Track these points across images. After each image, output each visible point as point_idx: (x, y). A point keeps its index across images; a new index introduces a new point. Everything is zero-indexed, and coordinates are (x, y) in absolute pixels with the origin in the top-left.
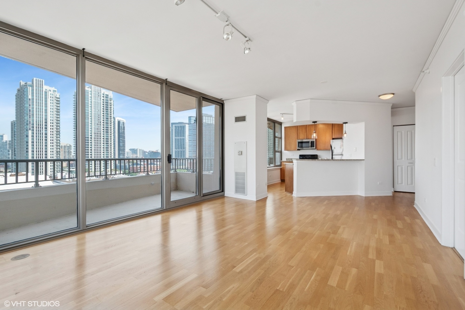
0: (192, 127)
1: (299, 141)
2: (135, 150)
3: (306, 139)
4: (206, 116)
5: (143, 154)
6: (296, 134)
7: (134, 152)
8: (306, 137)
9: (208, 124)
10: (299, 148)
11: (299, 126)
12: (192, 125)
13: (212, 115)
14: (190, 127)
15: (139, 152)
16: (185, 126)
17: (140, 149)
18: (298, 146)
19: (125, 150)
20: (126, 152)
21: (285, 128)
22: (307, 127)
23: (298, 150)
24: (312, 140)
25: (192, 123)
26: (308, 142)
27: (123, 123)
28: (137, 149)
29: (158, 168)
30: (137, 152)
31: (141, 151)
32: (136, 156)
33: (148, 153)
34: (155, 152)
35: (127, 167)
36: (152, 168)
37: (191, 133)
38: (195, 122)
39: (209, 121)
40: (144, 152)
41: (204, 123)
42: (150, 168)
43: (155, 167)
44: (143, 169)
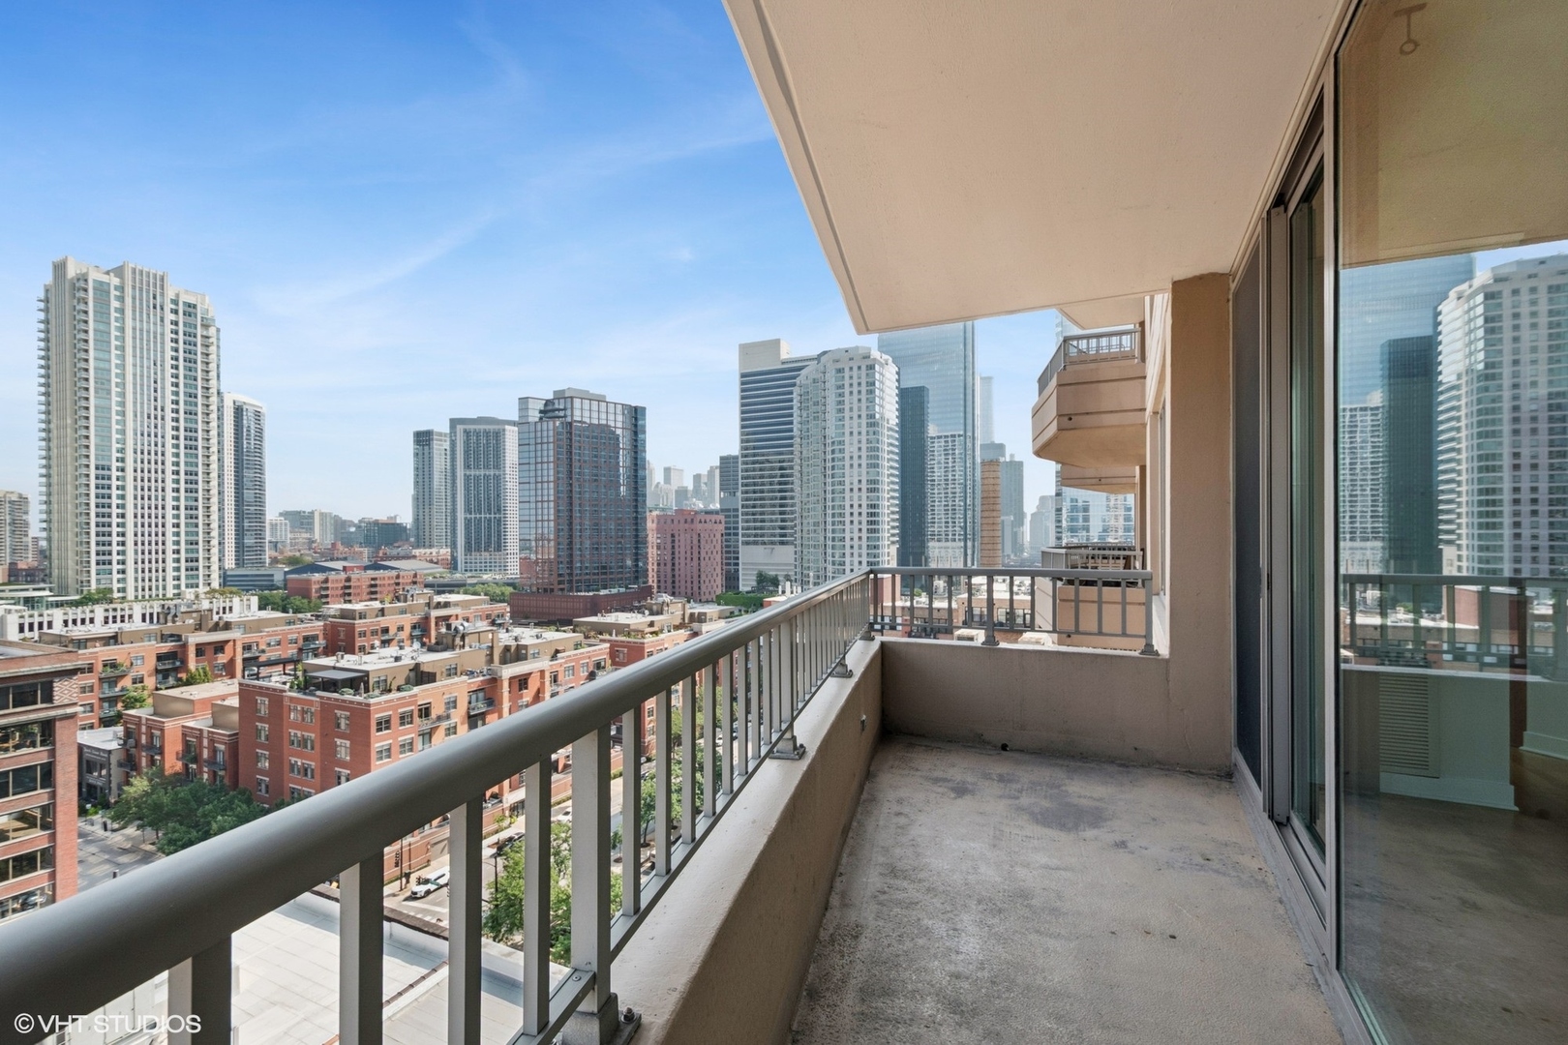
0: (532, 435)
2: (304, 517)
4: (582, 399)
5: (336, 529)
7: (302, 524)
9: (591, 424)
12: (532, 428)
13: (604, 396)
14: (525, 436)
15: (321, 525)
16: (504, 430)
17: (323, 510)
19: (264, 514)
20: (266, 525)
25: (530, 420)
27: (257, 414)
28: (312, 513)
29: (401, 580)
30: (312, 523)
31: (328, 519)
32: (309, 539)
33: (358, 527)
34: (387, 524)
35: (272, 581)
36: (378, 582)
37: (526, 455)
38: (541, 418)
39: (595, 415)
40: (340, 525)
41: (576, 421)
42: (368, 583)
43: (389, 578)
44: (342, 585)
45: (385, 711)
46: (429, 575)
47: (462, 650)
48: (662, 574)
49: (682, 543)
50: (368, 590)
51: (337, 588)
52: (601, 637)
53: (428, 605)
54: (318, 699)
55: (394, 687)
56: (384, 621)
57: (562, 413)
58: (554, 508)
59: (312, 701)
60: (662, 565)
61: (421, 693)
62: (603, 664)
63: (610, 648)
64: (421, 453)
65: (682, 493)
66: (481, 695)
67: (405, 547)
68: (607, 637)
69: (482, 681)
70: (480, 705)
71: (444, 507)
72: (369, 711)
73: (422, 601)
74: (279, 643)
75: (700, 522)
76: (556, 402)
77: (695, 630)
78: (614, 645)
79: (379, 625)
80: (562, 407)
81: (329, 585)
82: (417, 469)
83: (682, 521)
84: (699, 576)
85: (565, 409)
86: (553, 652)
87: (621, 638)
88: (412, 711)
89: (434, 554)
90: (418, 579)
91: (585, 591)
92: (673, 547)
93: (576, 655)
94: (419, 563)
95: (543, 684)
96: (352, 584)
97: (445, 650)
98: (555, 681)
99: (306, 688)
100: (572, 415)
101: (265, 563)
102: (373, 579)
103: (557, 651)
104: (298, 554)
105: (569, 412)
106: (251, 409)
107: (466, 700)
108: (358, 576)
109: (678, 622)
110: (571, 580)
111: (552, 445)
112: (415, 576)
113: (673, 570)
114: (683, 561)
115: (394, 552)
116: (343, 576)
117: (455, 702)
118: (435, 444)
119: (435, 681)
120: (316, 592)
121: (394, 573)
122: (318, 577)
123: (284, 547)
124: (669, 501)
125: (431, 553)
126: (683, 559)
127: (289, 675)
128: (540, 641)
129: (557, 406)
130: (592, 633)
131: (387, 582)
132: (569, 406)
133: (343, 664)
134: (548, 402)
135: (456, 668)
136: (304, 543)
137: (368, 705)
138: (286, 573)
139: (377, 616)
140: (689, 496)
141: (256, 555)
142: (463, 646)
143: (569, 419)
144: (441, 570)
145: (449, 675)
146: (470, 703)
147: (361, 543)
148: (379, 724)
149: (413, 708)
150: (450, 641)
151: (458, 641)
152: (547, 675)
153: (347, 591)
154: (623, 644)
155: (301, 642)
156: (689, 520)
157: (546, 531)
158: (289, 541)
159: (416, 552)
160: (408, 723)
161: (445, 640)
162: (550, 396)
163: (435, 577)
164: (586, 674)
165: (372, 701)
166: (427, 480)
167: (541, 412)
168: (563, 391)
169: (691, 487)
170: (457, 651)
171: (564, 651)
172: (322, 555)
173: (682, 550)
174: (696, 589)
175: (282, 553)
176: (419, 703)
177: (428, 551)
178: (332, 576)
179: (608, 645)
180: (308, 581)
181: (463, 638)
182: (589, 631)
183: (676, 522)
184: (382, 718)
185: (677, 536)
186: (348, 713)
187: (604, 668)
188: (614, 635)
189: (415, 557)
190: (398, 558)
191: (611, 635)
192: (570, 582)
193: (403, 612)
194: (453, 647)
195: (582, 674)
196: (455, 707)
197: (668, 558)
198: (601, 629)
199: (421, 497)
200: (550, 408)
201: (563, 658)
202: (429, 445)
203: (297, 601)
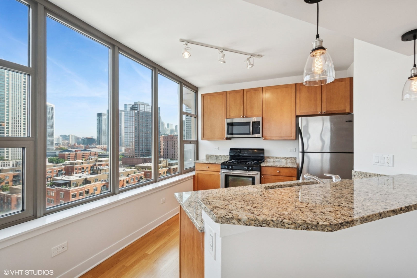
0: (128, 114)
1: (229, 121)
2: (67, 137)
3: (243, 117)
4: (142, 105)
5: (76, 140)
6: (224, 108)
7: (66, 138)
8: (242, 113)
9: (144, 112)
10: (229, 136)
11: (229, 91)
12: (128, 112)
13: (148, 104)
14: (127, 114)
15: (72, 139)
16: (122, 113)
17: (73, 135)
18: (228, 130)
19: (53, 136)
20: (54, 139)
21: (203, 96)
22: (245, 92)
23: (228, 139)
24: (255, 119)
25: (128, 110)
26: (248, 123)
27: (52, 108)
28: (69, 135)
29: (91, 154)
30: (69, 138)
31: (74, 137)
32: (68, 143)
33: (82, 139)
34: (90, 139)
35: (55, 154)
36: (85, 155)
37: (127, 120)
38: (131, 110)
39: (146, 109)
40: (77, 139)
41: (140, 111)
42: (82, 155)
43: (88, 153)
44: (74, 155)
45: (75, 192)
46: (100, 153)
47: (100, 174)
48: (164, 152)
49: (170, 144)
50: (82, 157)
51: (73, 156)
52: (142, 170)
53: (96, 161)
54: (55, 189)
55: (79, 185)
56: (82, 166)
57: (136, 109)
58: (134, 134)
59: (54, 189)
60: (164, 150)
61: (86, 187)
62: (142, 177)
63: (144, 173)
64: (99, 119)
65: (172, 131)
66: (105, 187)
67: (94, 145)
68: (144, 170)
69: (105, 183)
70: (104, 190)
71: (105, 134)
72: (69, 192)
73: (94, 160)
74: (51, 172)
75: (175, 138)
76: (135, 105)
77: (170, 168)
78: (146, 172)
79: (81, 167)
80: (136, 107)
81: (71, 155)
82: (98, 123)
83: (170, 138)
84: (175, 153)
85: (137, 107)
86: (127, 174)
87: (148, 170)
88: (83, 192)
89: (102, 147)
90: (96, 154)
91: (143, 157)
92: (167, 145)
93: (134, 175)
94: (98, 149)
95: (124, 184)
96: (77, 155)
97: (96, 174)
98: (128, 183)
99: (52, 185)
100: (139, 109)
101: (54, 149)
102: (83, 154)
103: (129, 174)
104: (64, 147)
105: (138, 108)
106: (50, 107)
107: (100, 188)
108: (79, 153)
109: (165, 166)
110: (139, 154)
111: (133, 117)
112: (96, 153)
113: (167, 151)
114: (170, 149)
115: (91, 146)
116: (75, 153)
117: (97, 189)
118: (103, 117)
119: (91, 183)
120: (67, 157)
121: (89, 152)
122: (67, 153)
123: (60, 145)
124: (169, 132)
125: (101, 147)
126: (170, 148)
127: (49, 182)
128: (124, 171)
129: (135, 107)
130: (140, 169)
131: (87, 155)
132: (138, 106)
133: (64, 178)
134: (133, 105)
135: (98, 179)
136: (66, 144)
137: (69, 191)
138: (59, 152)
139: (81, 164)
140: (174, 131)
141: (51, 147)
142: (101, 173)
143: (138, 110)
144: (104, 151)
145: (96, 181)
146: (101, 189)
147: (82, 144)
148: (73, 196)
149: (83, 191)
150: (97, 172)
151: (99, 172)
152: (125, 181)
153: (76, 157)
154: (149, 172)
155: (58, 172)
156: (172, 138)
157: (132, 141)
158: (62, 143)
159: (97, 146)
160: (82, 195)
161: (95, 171)
162: (133, 104)
163: (102, 153)
164: (137, 180)
165: (70, 189)
166: (100, 126)
167: (131, 108)
168: (137, 102)
169: (174, 129)
170: (99, 174)
171: (131, 174)
172: (71, 147)
173: (170, 146)
174: (174, 156)
175: (59, 146)
176: (85, 190)
177: (100, 146)
178: (72, 153)
179: (144, 172)
180: (65, 155)
181: (101, 171)
182: (140, 168)
183: (168, 138)
184: (74, 194)
185: (168, 142)
186: (64, 193)
187: (143, 179)
188: (146, 169)
189: (96, 148)
190: (92, 148)
191: (145, 170)
192: (138, 154)
193: (88, 163)
194: (98, 173)
195: (136, 181)
196: (97, 191)
197: (166, 148)
198: (143, 168)
199: (99, 131)
200: (133, 107)
201: (130, 176)
202: (101, 117)
203: (61, 160)
